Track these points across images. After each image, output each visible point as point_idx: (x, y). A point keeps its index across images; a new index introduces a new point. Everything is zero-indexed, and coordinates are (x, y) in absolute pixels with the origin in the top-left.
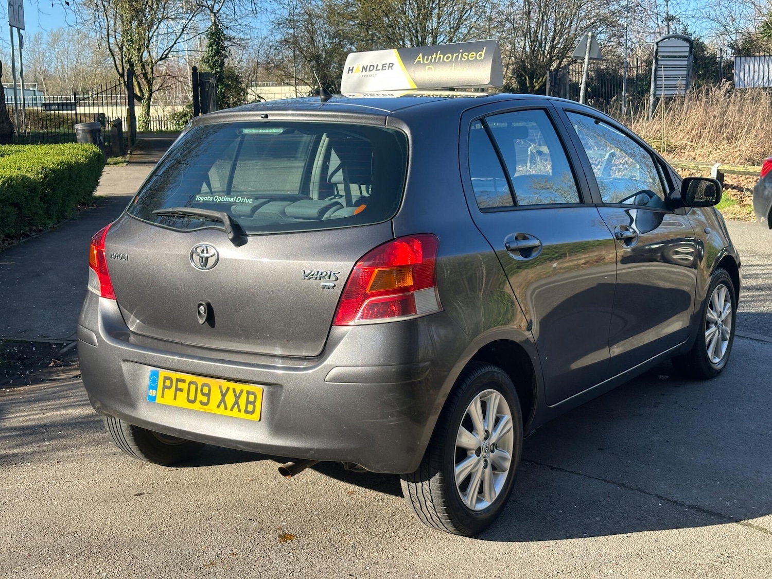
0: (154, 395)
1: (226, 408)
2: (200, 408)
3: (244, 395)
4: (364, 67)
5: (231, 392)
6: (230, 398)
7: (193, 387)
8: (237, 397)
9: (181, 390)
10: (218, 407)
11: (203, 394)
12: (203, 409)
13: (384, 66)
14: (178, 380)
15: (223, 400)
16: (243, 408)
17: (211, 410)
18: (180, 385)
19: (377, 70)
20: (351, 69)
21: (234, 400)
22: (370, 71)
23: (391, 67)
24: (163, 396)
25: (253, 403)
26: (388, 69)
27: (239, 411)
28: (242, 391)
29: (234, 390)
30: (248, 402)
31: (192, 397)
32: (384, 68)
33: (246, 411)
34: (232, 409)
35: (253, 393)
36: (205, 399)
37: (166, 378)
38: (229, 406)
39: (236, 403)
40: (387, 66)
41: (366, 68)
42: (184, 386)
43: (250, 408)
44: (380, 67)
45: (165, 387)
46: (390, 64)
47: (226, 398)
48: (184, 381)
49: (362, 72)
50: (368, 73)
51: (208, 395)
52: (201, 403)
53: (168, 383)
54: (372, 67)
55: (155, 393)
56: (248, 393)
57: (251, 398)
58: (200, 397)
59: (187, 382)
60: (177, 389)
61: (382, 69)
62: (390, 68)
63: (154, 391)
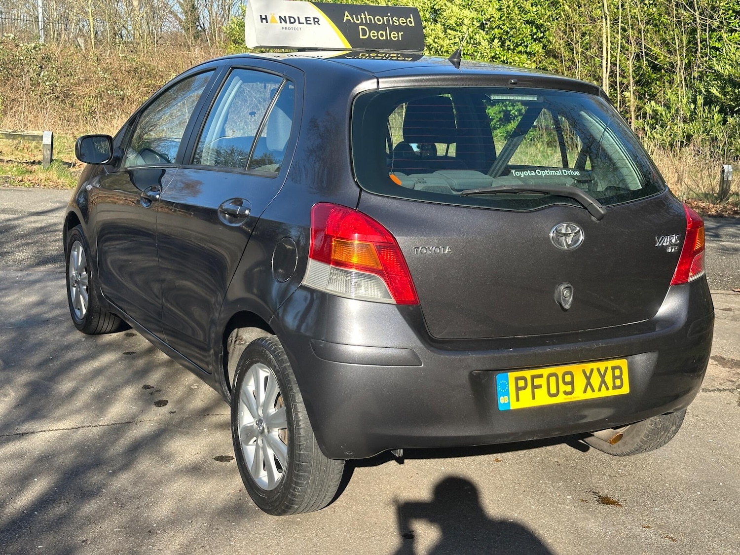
0: (506, 402)
1: (593, 391)
2: (566, 399)
3: (609, 372)
4: (280, 18)
5: (595, 373)
6: (596, 380)
7: (553, 380)
8: (603, 377)
9: (540, 387)
10: (585, 391)
11: (566, 383)
12: (569, 398)
13: (308, 19)
14: (533, 377)
15: (589, 384)
16: (610, 385)
17: (579, 397)
18: (537, 382)
19: (300, 23)
20: (263, 17)
21: (600, 379)
22: (290, 23)
23: (318, 22)
24: (518, 400)
25: (620, 377)
26: (315, 24)
27: (608, 389)
28: (606, 369)
29: (598, 370)
30: (615, 378)
31: (553, 390)
32: (308, 22)
33: (615, 387)
34: (600, 390)
35: (619, 368)
36: (568, 388)
37: (517, 379)
38: (596, 387)
39: (603, 382)
40: (312, 19)
41: (284, 19)
42: (542, 381)
43: (618, 382)
44: (303, 20)
45: (518, 389)
46: (314, 18)
47: (591, 381)
48: (541, 376)
49: (281, 22)
50: (288, 25)
51: (572, 383)
52: (566, 393)
53: (521, 383)
54: (292, 20)
55: (507, 399)
56: (614, 368)
57: (617, 372)
58: (563, 387)
59: (545, 376)
60: (534, 387)
61: (307, 23)
62: (316, 23)
63: (505, 397)
